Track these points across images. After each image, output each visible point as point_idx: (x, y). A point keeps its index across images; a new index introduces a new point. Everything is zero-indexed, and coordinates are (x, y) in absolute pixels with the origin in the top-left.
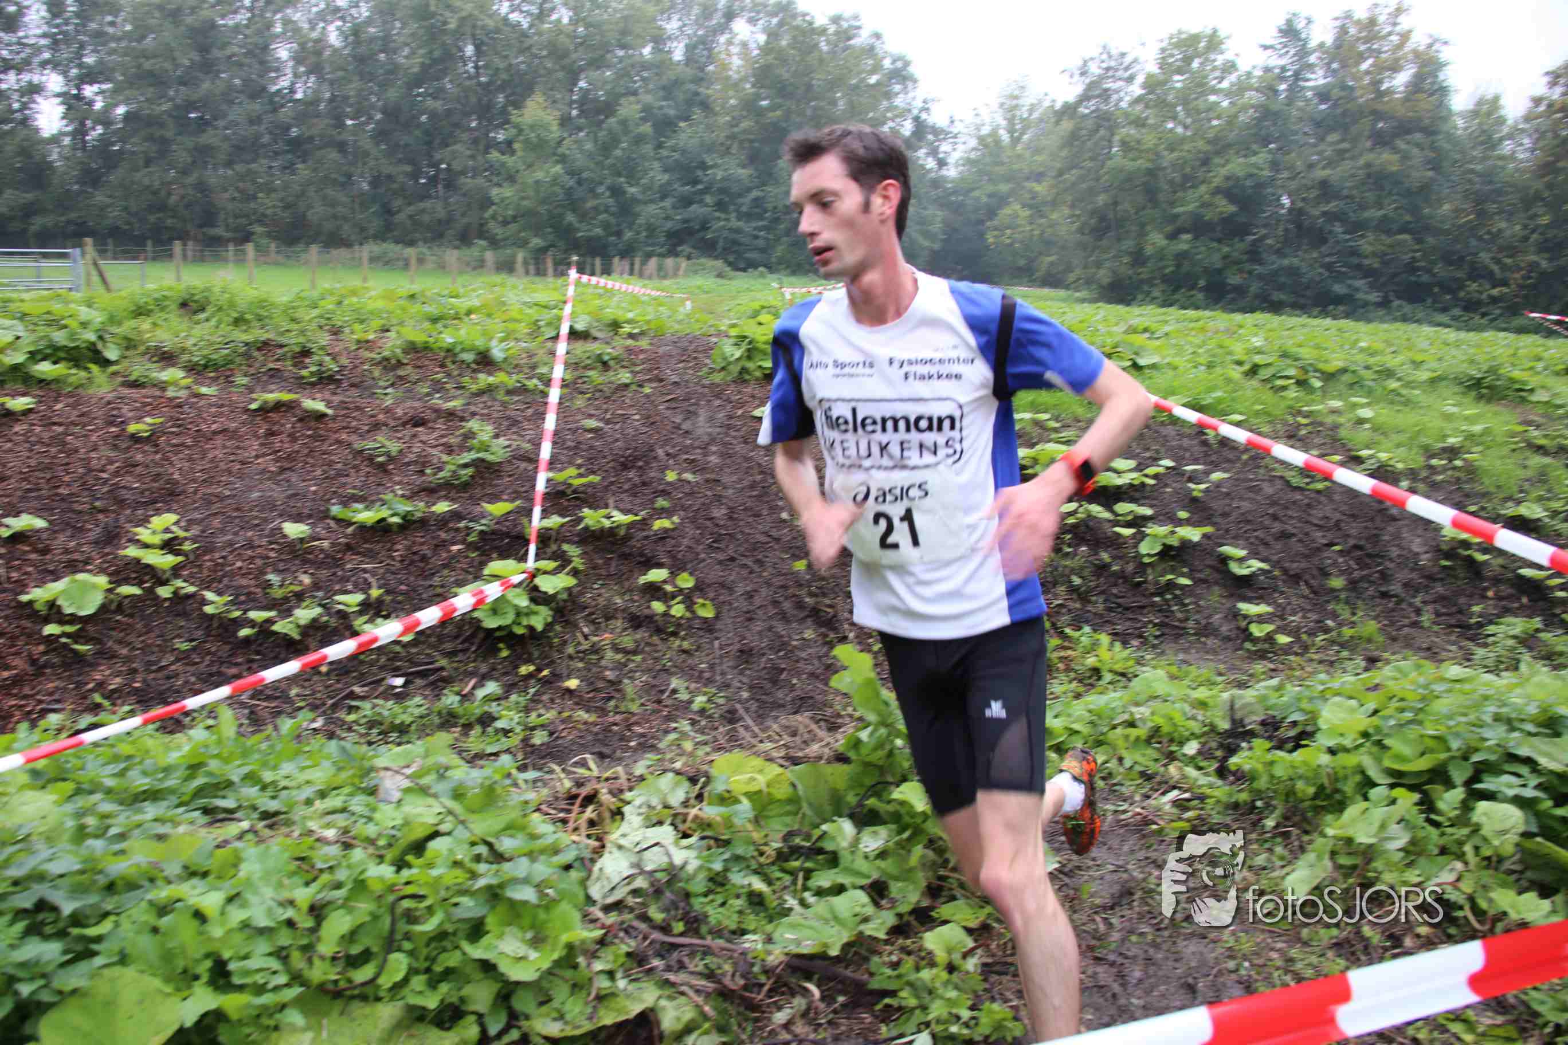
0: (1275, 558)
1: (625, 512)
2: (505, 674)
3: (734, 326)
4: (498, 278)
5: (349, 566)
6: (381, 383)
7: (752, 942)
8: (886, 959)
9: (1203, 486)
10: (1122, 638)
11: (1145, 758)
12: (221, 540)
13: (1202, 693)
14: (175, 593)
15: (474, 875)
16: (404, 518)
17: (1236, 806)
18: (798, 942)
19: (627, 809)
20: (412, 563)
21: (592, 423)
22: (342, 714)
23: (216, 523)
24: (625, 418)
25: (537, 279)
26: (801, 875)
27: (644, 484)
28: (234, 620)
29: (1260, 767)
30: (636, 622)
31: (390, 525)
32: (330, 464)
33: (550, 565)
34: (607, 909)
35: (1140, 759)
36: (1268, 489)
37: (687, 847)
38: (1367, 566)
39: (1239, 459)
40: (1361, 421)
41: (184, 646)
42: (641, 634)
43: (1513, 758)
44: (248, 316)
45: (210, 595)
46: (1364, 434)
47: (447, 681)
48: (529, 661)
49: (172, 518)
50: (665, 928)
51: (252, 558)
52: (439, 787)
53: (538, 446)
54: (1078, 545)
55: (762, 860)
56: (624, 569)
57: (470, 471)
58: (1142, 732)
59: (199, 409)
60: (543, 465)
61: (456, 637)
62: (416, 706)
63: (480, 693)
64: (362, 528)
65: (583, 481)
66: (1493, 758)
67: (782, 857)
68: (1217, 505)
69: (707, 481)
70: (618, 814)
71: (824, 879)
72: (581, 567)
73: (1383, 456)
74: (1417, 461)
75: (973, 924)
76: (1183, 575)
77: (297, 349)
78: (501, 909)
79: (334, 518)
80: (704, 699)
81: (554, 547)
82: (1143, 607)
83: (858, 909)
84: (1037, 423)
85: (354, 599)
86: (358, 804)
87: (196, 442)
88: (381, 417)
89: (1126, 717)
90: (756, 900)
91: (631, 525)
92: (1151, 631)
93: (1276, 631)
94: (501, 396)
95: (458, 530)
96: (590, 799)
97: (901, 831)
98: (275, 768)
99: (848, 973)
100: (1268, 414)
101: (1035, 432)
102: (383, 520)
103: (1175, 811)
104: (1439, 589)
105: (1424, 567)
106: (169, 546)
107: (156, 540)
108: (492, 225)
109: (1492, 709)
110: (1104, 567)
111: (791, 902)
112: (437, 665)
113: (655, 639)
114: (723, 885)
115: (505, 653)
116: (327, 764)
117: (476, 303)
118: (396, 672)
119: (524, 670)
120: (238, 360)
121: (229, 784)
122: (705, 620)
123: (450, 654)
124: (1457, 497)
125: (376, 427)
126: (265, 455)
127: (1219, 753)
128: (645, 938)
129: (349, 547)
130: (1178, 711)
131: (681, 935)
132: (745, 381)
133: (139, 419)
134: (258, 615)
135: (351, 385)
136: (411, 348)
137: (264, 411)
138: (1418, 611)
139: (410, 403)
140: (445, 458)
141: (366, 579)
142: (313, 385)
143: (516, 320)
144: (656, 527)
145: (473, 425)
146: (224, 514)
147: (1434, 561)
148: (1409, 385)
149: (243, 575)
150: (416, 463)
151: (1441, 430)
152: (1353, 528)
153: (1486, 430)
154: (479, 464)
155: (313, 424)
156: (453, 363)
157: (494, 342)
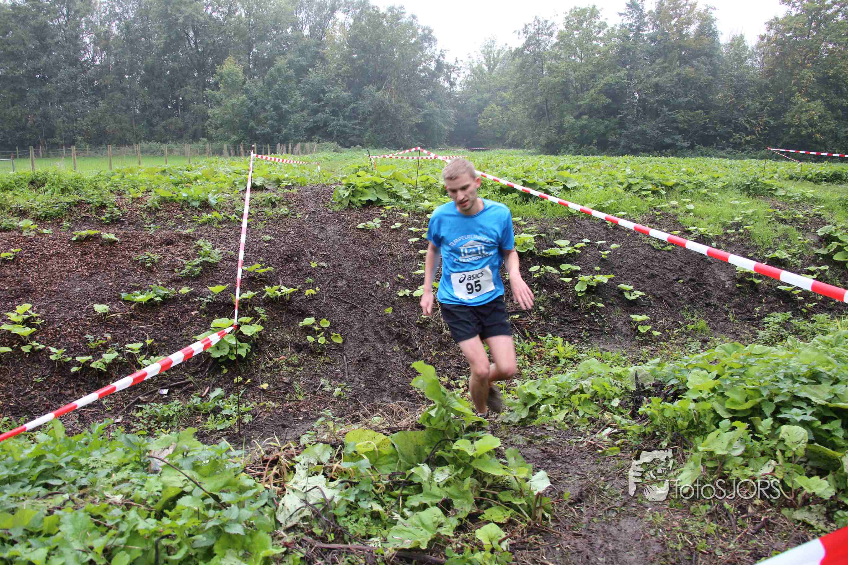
0: (648, 289)
1: (288, 286)
2: (226, 383)
3: (344, 178)
4: (214, 159)
5: (133, 327)
6: (147, 222)
7: (375, 543)
8: (454, 547)
9: (607, 252)
10: (569, 339)
11: (591, 410)
13: (617, 370)
14: (32, 349)
15: (206, 519)
16: (163, 298)
17: (644, 435)
18: (402, 542)
19: (297, 466)
20: (169, 323)
21: (267, 238)
22: (133, 413)
23: (55, 307)
24: (287, 233)
25: (235, 158)
26: (401, 499)
27: (299, 270)
28: (67, 363)
29: (656, 412)
30: (299, 348)
31: (156, 302)
32: (120, 269)
33: (248, 319)
34: (288, 530)
35: (587, 410)
36: (642, 252)
37: (334, 488)
38: (698, 290)
39: (625, 235)
40: (688, 212)
41: (39, 380)
42: (302, 355)
43: (796, 398)
44: (69, 188)
45: (53, 349)
46: (690, 218)
47: (193, 389)
48: (240, 375)
49: (30, 306)
50: (323, 539)
51: (76, 326)
52: (185, 463)
53: (237, 251)
54: (542, 289)
55: (378, 491)
56: (290, 319)
57: (200, 268)
58: (588, 395)
59: (42, 242)
60: (240, 263)
61: (197, 364)
62: (176, 405)
63: (212, 395)
64: (140, 304)
65: (264, 270)
66: (786, 399)
67: (389, 488)
68: (616, 262)
69: (334, 266)
70: (292, 470)
71: (415, 501)
72: (266, 319)
73: (702, 230)
74: (720, 231)
75: (503, 521)
76: (600, 302)
77: (98, 205)
78: (222, 539)
79: (123, 300)
80: (339, 389)
81: (250, 309)
82: (579, 321)
83: (436, 519)
85: (137, 346)
86: (136, 478)
87: (41, 261)
88: (148, 240)
89: (578, 387)
90: (375, 516)
91: (293, 294)
92: (585, 334)
93: (651, 330)
94: (216, 225)
95: (195, 302)
96: (275, 461)
97: (458, 467)
98: (89, 455)
99: (433, 557)
100: (637, 210)
102: (152, 299)
103: (610, 440)
104: (737, 300)
105: (728, 289)
106: (28, 322)
107: (20, 319)
108: (209, 129)
109: (782, 371)
110: (557, 300)
111: (397, 516)
112: (187, 380)
113: (310, 357)
114: (355, 509)
115: (225, 371)
116: (120, 450)
117: (199, 173)
118: (163, 386)
119: (237, 380)
120: (64, 213)
121: (60, 467)
122: (337, 344)
123: (193, 374)
124: (742, 250)
125: (145, 246)
126: (81, 266)
127: (631, 404)
128: (311, 547)
129: (132, 316)
130: (607, 381)
131: (333, 542)
132: (352, 208)
133: (7, 250)
134: (81, 359)
135: (130, 224)
136: (164, 201)
137: (80, 241)
138: (727, 313)
139: (164, 232)
140: (185, 262)
141: (143, 334)
142: (108, 225)
143: (222, 182)
144: (306, 294)
145: (200, 242)
146: (59, 302)
147: (734, 285)
148: (712, 190)
149: (71, 336)
150: (169, 265)
151: (731, 214)
152: (689, 270)
153: (754, 213)
154: (205, 264)
155: (108, 247)
156: (188, 208)
157: (210, 195)
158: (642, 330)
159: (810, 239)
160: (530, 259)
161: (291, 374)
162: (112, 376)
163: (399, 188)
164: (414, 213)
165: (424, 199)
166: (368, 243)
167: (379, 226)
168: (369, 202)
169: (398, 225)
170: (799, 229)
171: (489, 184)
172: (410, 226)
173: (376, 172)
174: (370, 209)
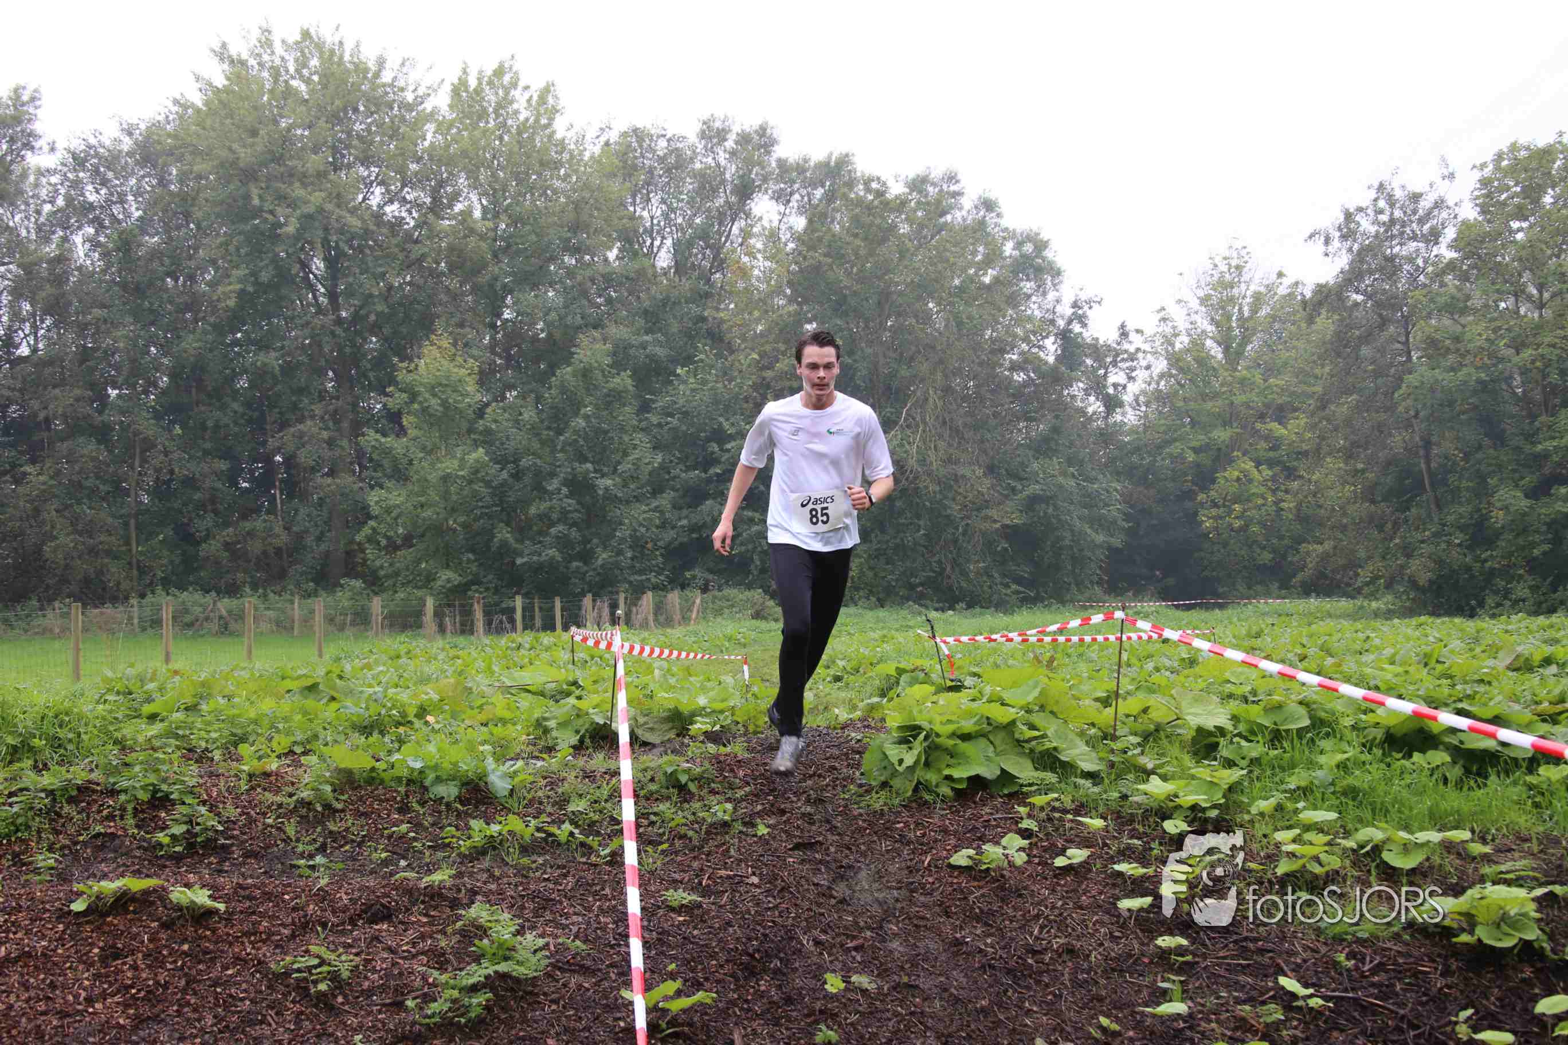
6: (300, 848)
21: (680, 896)
24: (737, 882)
27: (789, 1000)
32: (228, 1003)
44: (36, 743)
57: (483, 998)
60: (636, 980)
65: (685, 1002)
69: (895, 987)
77: (144, 796)
84: (1448, 846)
88: (312, 908)
94: (514, 857)
101: (1450, 864)
120: (37, 823)
125: (303, 929)
132: (926, 802)
135: (250, 855)
136: (347, 782)
137: (98, 910)
139: (357, 880)
140: (435, 976)
142: (178, 858)
143: (501, 721)
145: (478, 911)
150: (383, 989)
154: (499, 985)
155: (190, 931)
156: (422, 803)
157: (490, 763)
160: (1528, 973)
163: (1059, 735)
164: (1121, 818)
165: (1147, 774)
166: (991, 913)
167: (1020, 859)
168: (977, 782)
169: (1077, 855)
171: (1348, 722)
172: (1112, 860)
173: (988, 690)
174: (983, 802)
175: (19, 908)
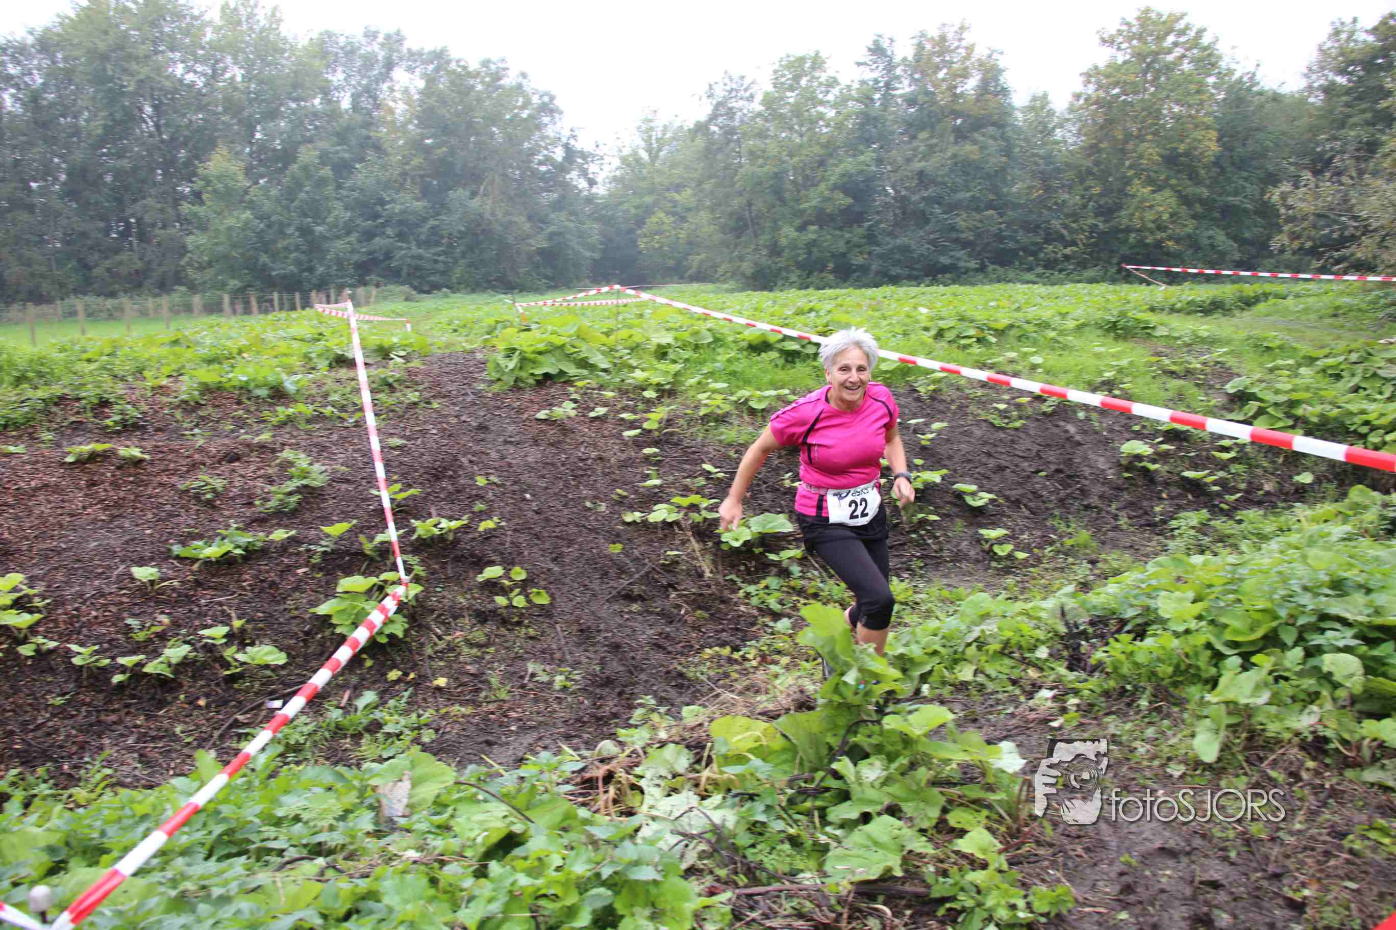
0: (997, 488)
1: (451, 518)
2: (374, 682)
5: (203, 601)
6: (185, 425)
7: (808, 878)
9: (930, 436)
11: (1006, 667)
12: (68, 593)
14: (38, 651)
16: (246, 549)
19: (642, 783)
20: (262, 590)
21: (396, 441)
23: (60, 576)
24: (425, 433)
26: (816, 813)
27: (458, 491)
28: (103, 669)
29: (1120, 658)
30: (482, 617)
31: (235, 558)
32: (159, 506)
35: (1002, 669)
36: (978, 432)
37: (718, 807)
38: (1069, 486)
39: (948, 409)
40: (1034, 367)
41: (59, 701)
42: (489, 627)
45: (75, 648)
47: (323, 697)
48: (394, 666)
49: (16, 576)
50: (734, 883)
51: (104, 605)
56: (460, 570)
57: (296, 498)
61: (322, 654)
62: (304, 724)
63: (361, 703)
64: (208, 563)
65: (405, 495)
66: (1313, 619)
68: (943, 450)
70: (636, 788)
71: (843, 813)
72: (423, 574)
76: (931, 513)
77: (96, 401)
78: (624, 891)
79: (178, 558)
80: (562, 678)
84: (779, 398)
85: (218, 632)
87: (19, 501)
88: (197, 456)
90: (795, 842)
91: (457, 531)
92: (916, 564)
93: (1013, 550)
94: (303, 426)
95: (298, 554)
97: (891, 758)
99: (913, 887)
102: (227, 553)
104: (1126, 496)
105: (1111, 480)
106: (21, 604)
107: (8, 600)
108: (190, 271)
109: (1294, 582)
111: (823, 839)
113: (503, 631)
114: (761, 834)
115: (369, 663)
117: (241, 342)
118: (272, 695)
119: (394, 675)
120: (38, 417)
122: (542, 606)
125: (194, 467)
126: (91, 505)
127: (1065, 653)
129: (198, 583)
131: (746, 887)
132: (520, 389)
134: (127, 661)
135: (158, 430)
136: (206, 389)
137: (80, 463)
138: (1116, 517)
139: (220, 441)
140: (268, 488)
141: (223, 612)
142: (118, 433)
143: (285, 355)
144: (481, 529)
145: (287, 454)
146: (65, 566)
147: (1118, 474)
148: (1062, 333)
149: (100, 624)
150: (241, 496)
151: (1097, 367)
152: (1051, 456)
153: (1131, 363)
154: (305, 490)
155: (132, 470)
156: (249, 399)
157: (284, 377)
158: (1002, 551)
159: (1217, 400)
161: (478, 660)
162: (181, 685)
163: (589, 350)
164: (623, 392)
165: (633, 368)
166: (559, 442)
167: (572, 414)
168: (547, 376)
169: (601, 411)
170: (1197, 385)
171: (730, 339)
172: (618, 412)
173: (550, 328)
174: (551, 386)
175: (37, 462)
